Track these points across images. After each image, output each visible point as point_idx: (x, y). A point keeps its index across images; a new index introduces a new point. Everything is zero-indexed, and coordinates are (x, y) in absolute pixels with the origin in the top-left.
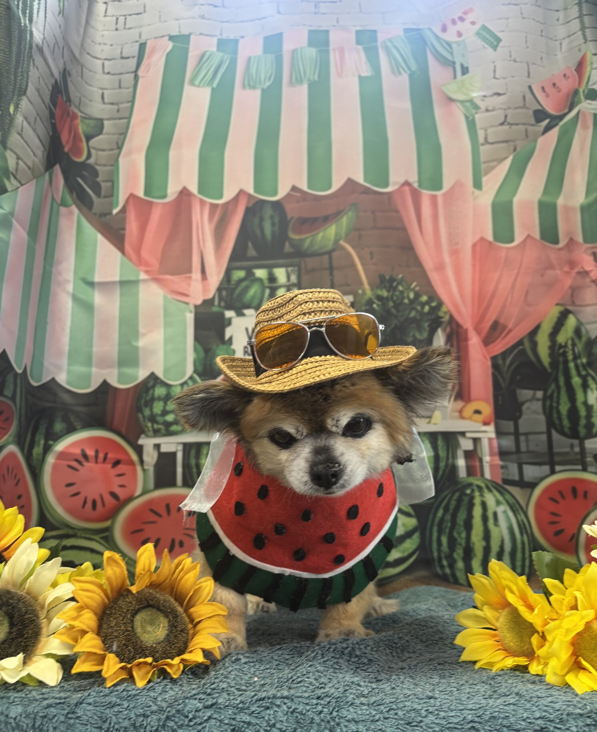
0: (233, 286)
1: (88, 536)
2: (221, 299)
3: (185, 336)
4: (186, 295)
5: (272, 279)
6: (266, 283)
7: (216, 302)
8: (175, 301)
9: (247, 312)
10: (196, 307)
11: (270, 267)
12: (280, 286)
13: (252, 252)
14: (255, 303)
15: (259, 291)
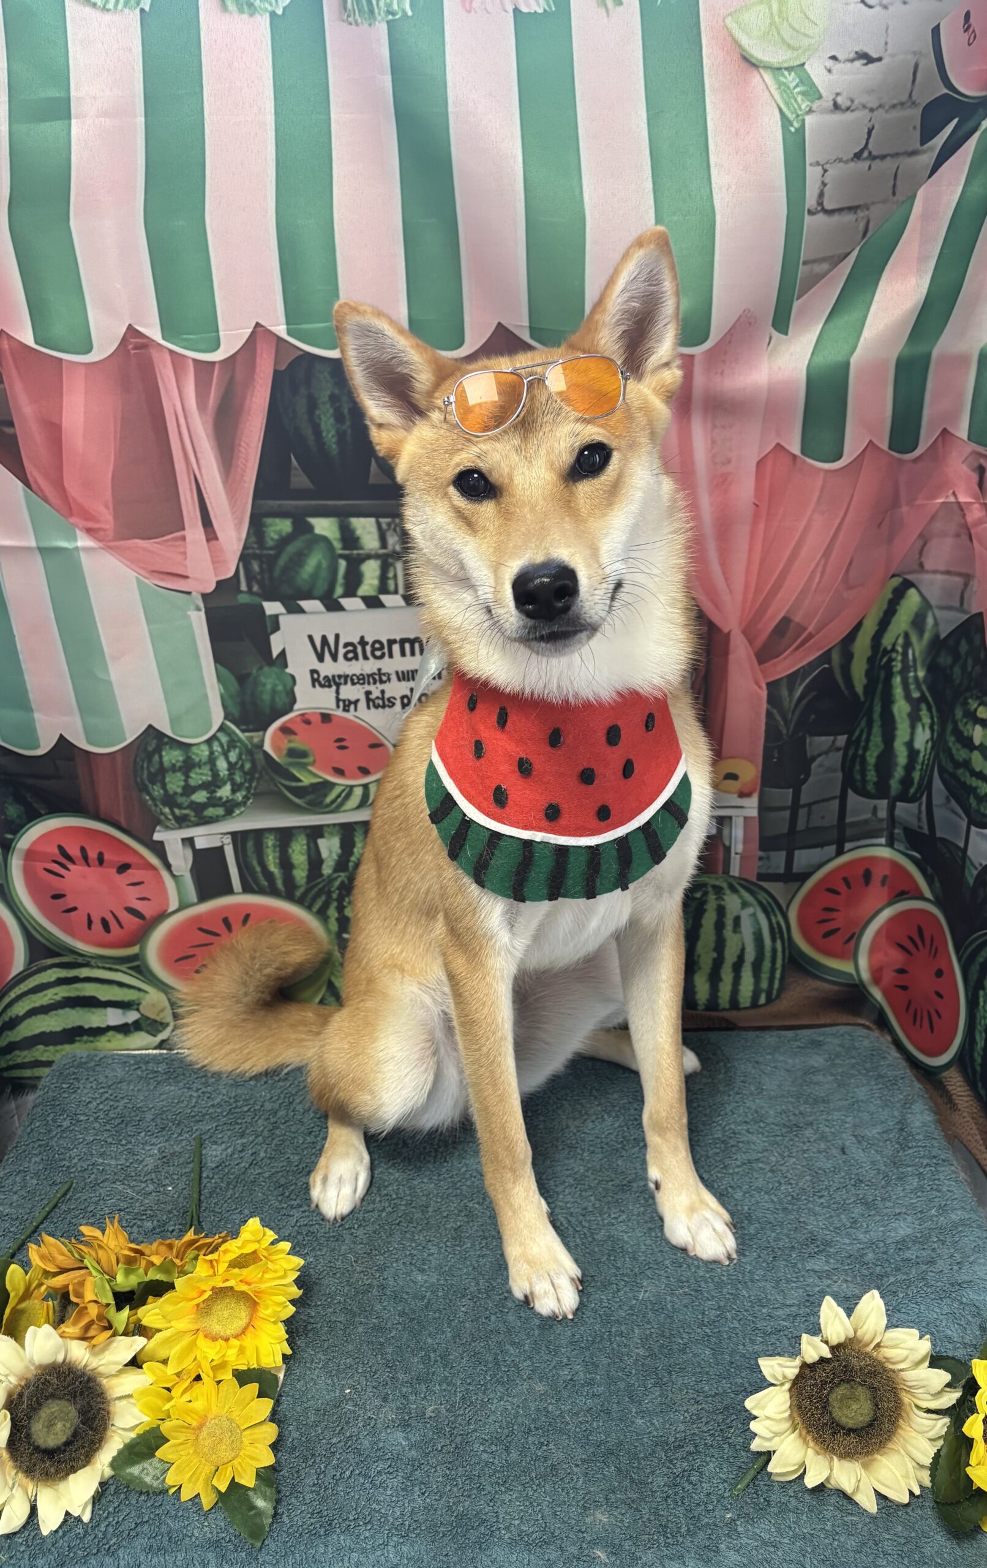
0: (272, 552)
1: (108, 966)
2: (251, 578)
3: (196, 656)
4: (184, 577)
5: (349, 539)
6: (338, 547)
7: (244, 587)
8: (161, 592)
9: (306, 605)
10: (206, 597)
11: (342, 516)
12: (369, 557)
13: (299, 479)
14: (321, 587)
15: (325, 564)
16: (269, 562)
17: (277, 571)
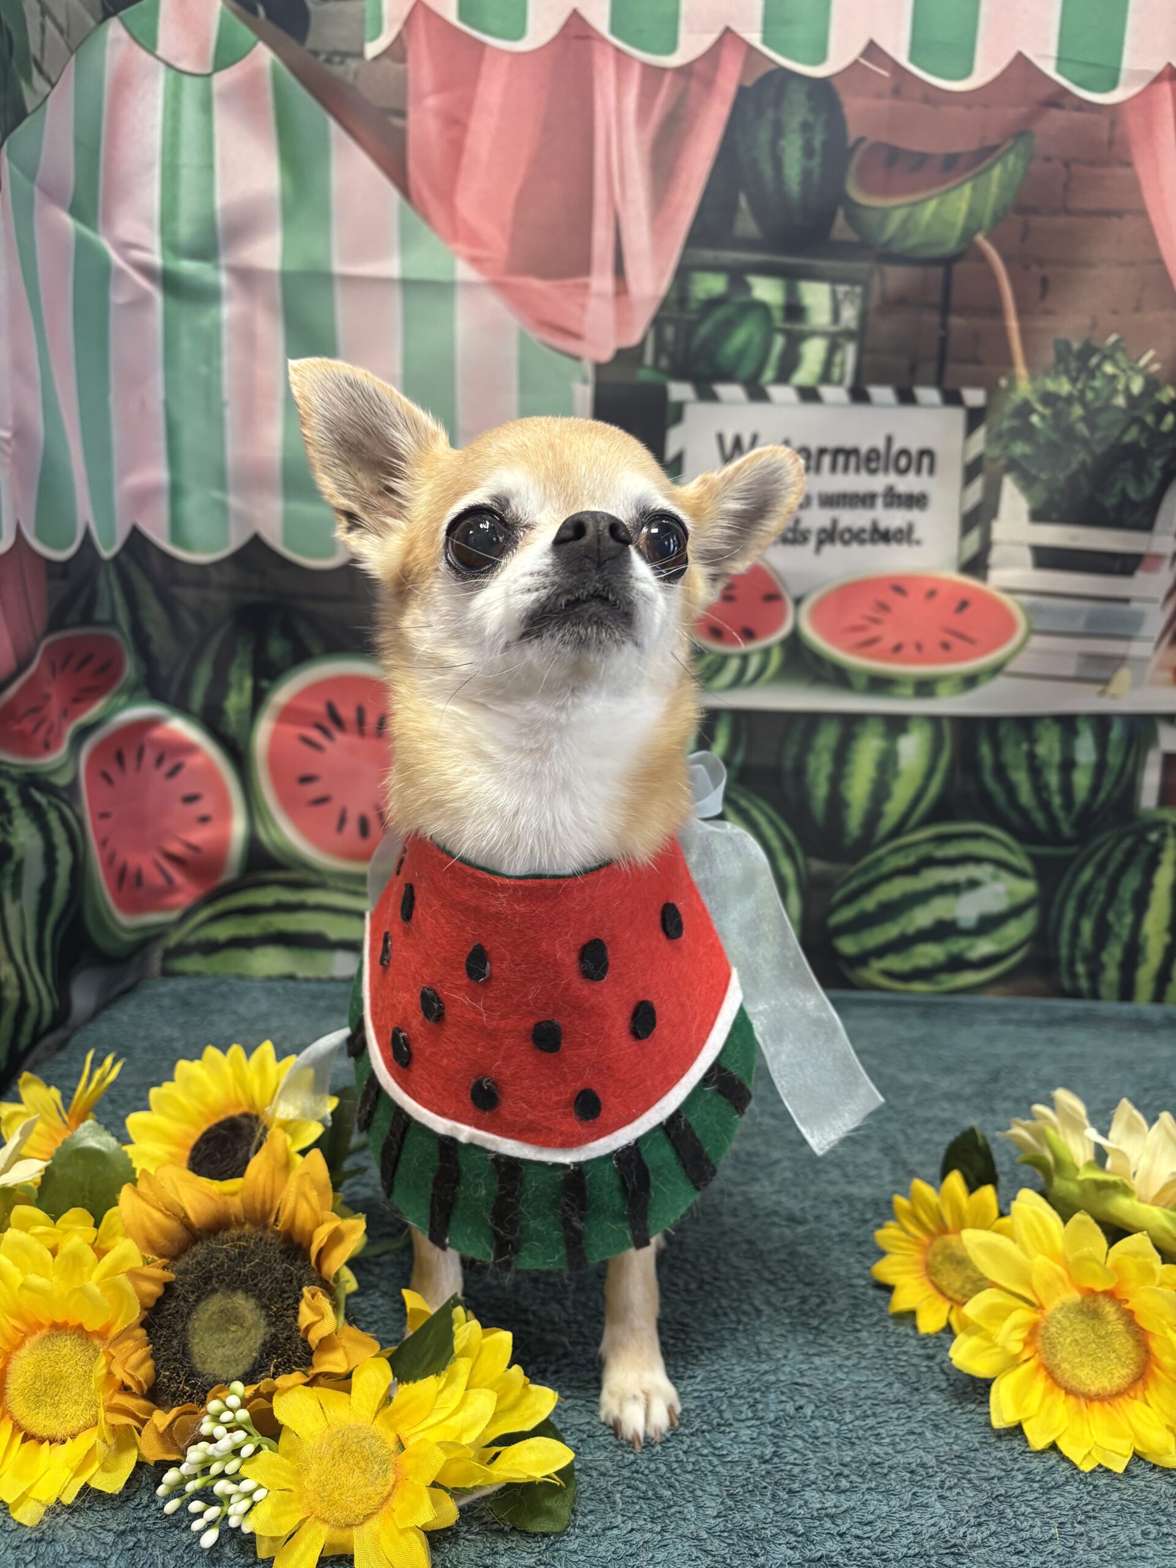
0: (693, 317)
2: (659, 349)
4: (577, 336)
5: (795, 310)
6: (778, 316)
7: (649, 358)
8: (546, 350)
9: (725, 390)
10: (599, 367)
11: (791, 276)
12: (813, 334)
13: (746, 225)
14: (747, 368)
15: (758, 338)
16: (687, 330)
17: (697, 341)
